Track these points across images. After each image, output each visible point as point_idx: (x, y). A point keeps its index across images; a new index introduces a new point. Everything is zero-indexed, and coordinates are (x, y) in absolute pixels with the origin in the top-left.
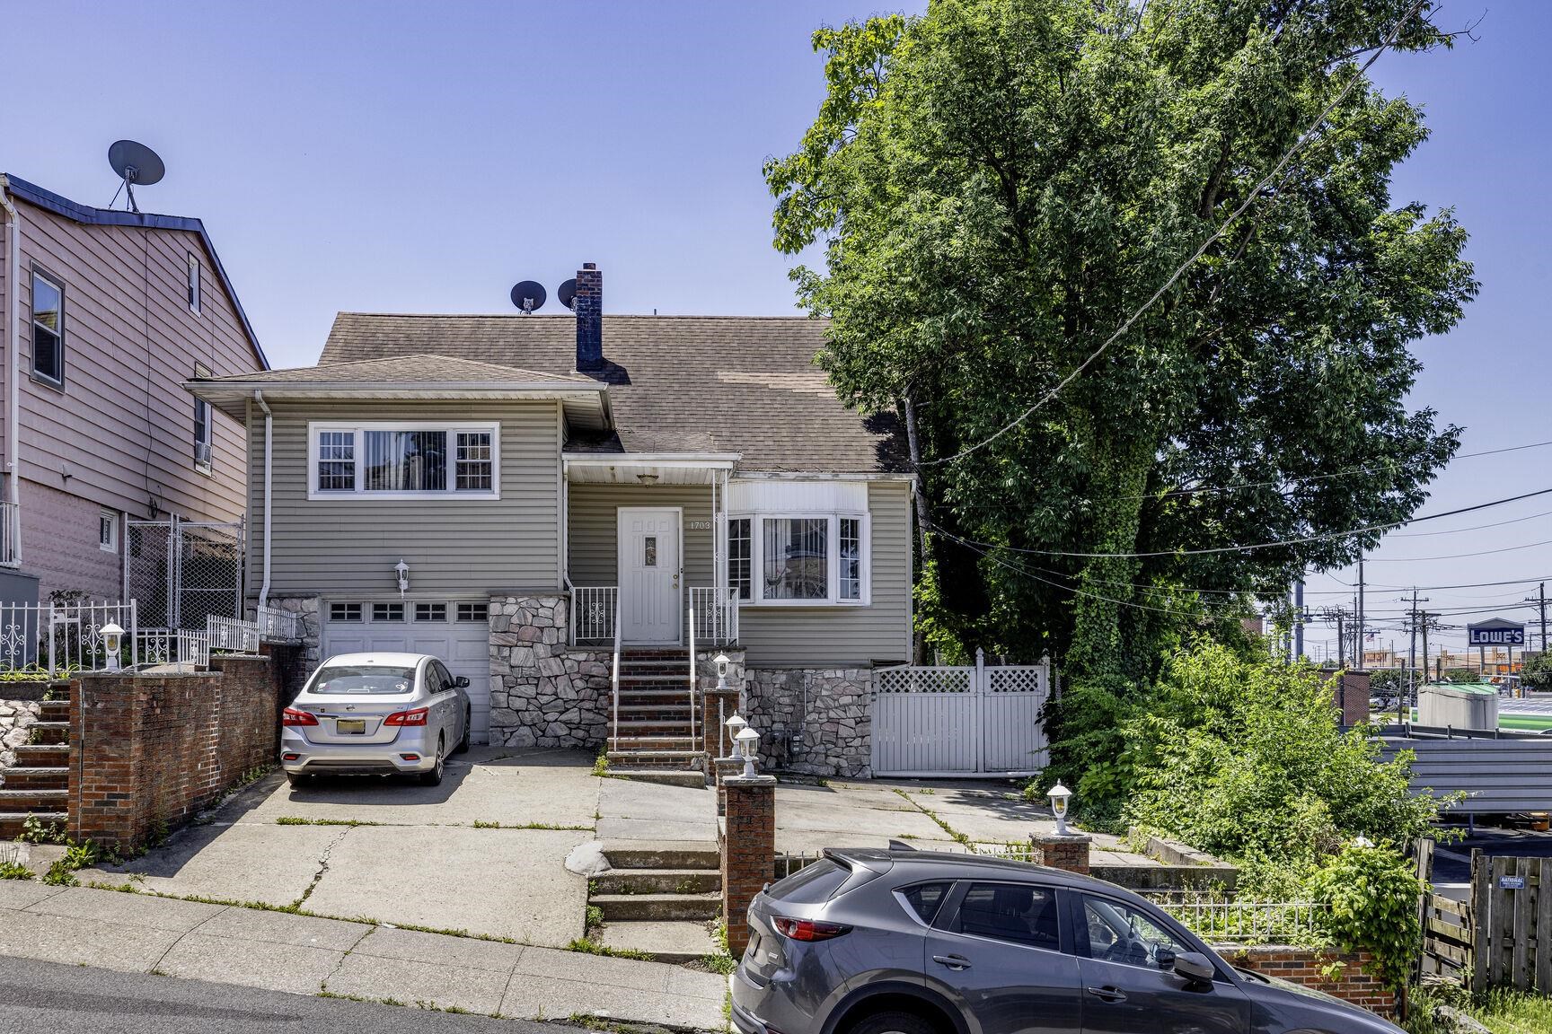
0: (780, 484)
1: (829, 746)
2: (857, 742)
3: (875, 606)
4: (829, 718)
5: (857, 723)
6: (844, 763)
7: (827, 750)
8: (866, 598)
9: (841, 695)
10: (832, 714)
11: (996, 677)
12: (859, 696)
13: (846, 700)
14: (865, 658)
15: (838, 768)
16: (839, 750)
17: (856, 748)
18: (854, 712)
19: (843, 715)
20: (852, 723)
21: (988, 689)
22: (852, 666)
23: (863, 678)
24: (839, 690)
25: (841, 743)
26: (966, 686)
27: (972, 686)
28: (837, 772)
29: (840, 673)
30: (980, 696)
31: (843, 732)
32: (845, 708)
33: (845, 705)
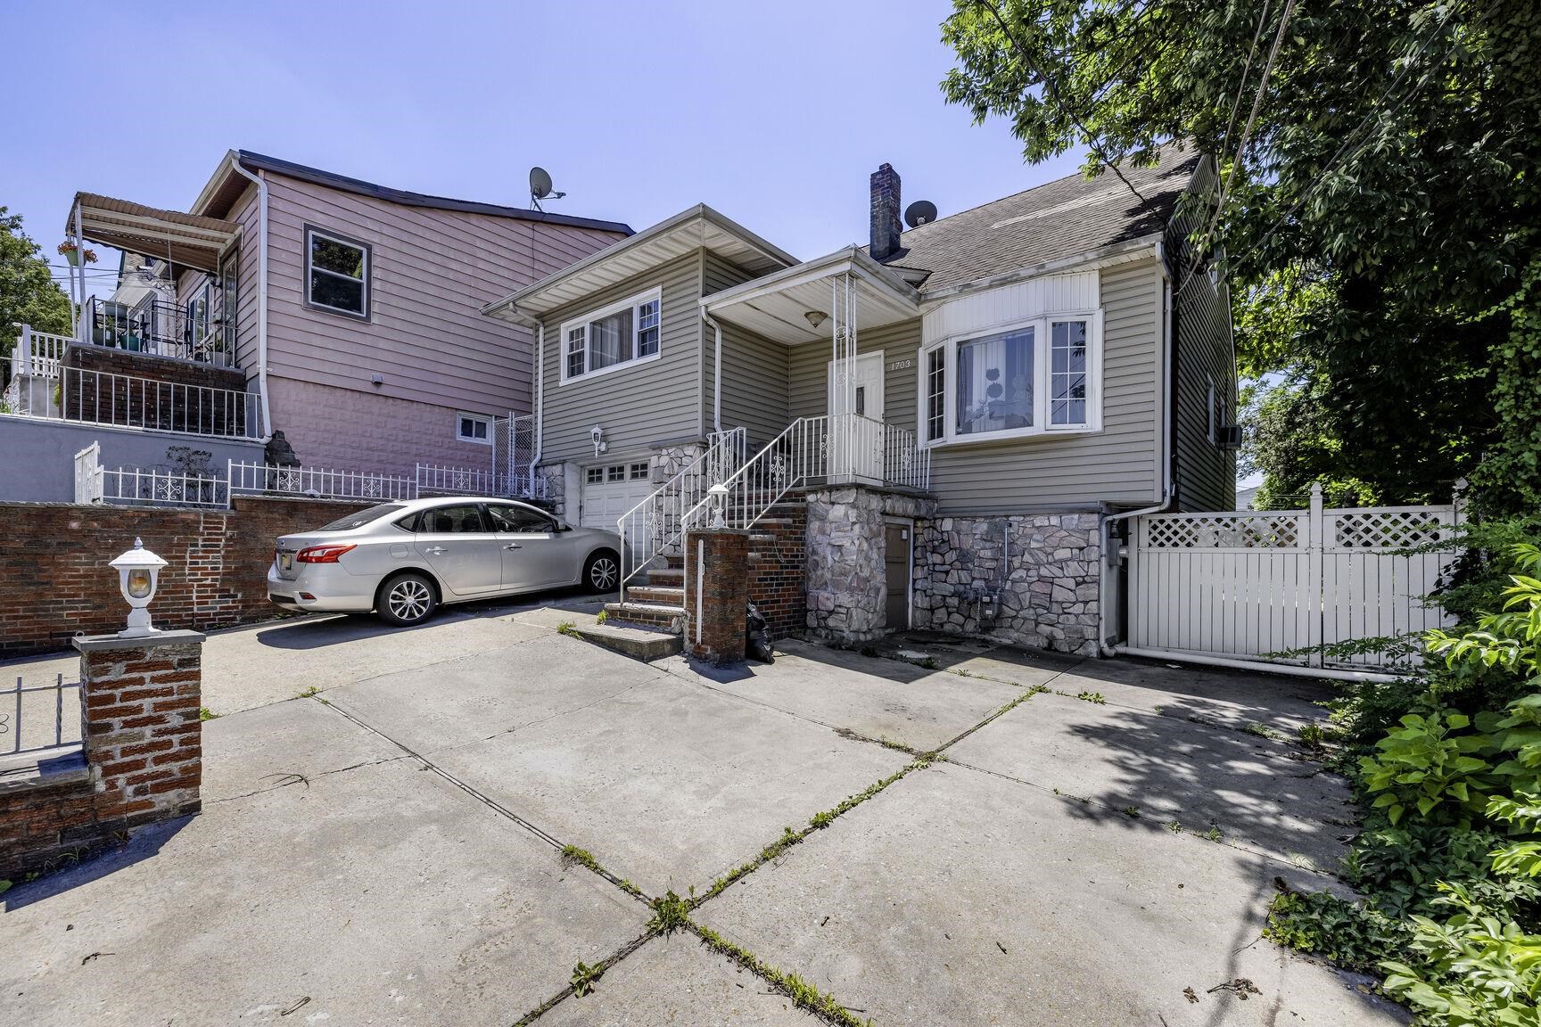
0: (976, 297)
1: (1040, 611)
2: (1078, 608)
3: (1109, 430)
4: (1039, 575)
5: (1078, 584)
6: (1059, 634)
7: (1038, 615)
8: (1094, 419)
9: (1056, 548)
10: (1044, 571)
11: (1348, 524)
12: (1081, 549)
13: (1063, 554)
14: (1096, 499)
15: (1051, 640)
16: (1054, 617)
17: (1077, 616)
18: (1073, 569)
19: (1058, 573)
20: (1071, 584)
21: (1330, 540)
22: (1071, 511)
23: (1086, 526)
24: (1054, 541)
25: (1055, 608)
26: (1291, 538)
27: (1302, 538)
28: (1050, 644)
29: (1055, 520)
30: (1316, 554)
31: (1059, 594)
32: (1061, 564)
33: (1061, 561)
